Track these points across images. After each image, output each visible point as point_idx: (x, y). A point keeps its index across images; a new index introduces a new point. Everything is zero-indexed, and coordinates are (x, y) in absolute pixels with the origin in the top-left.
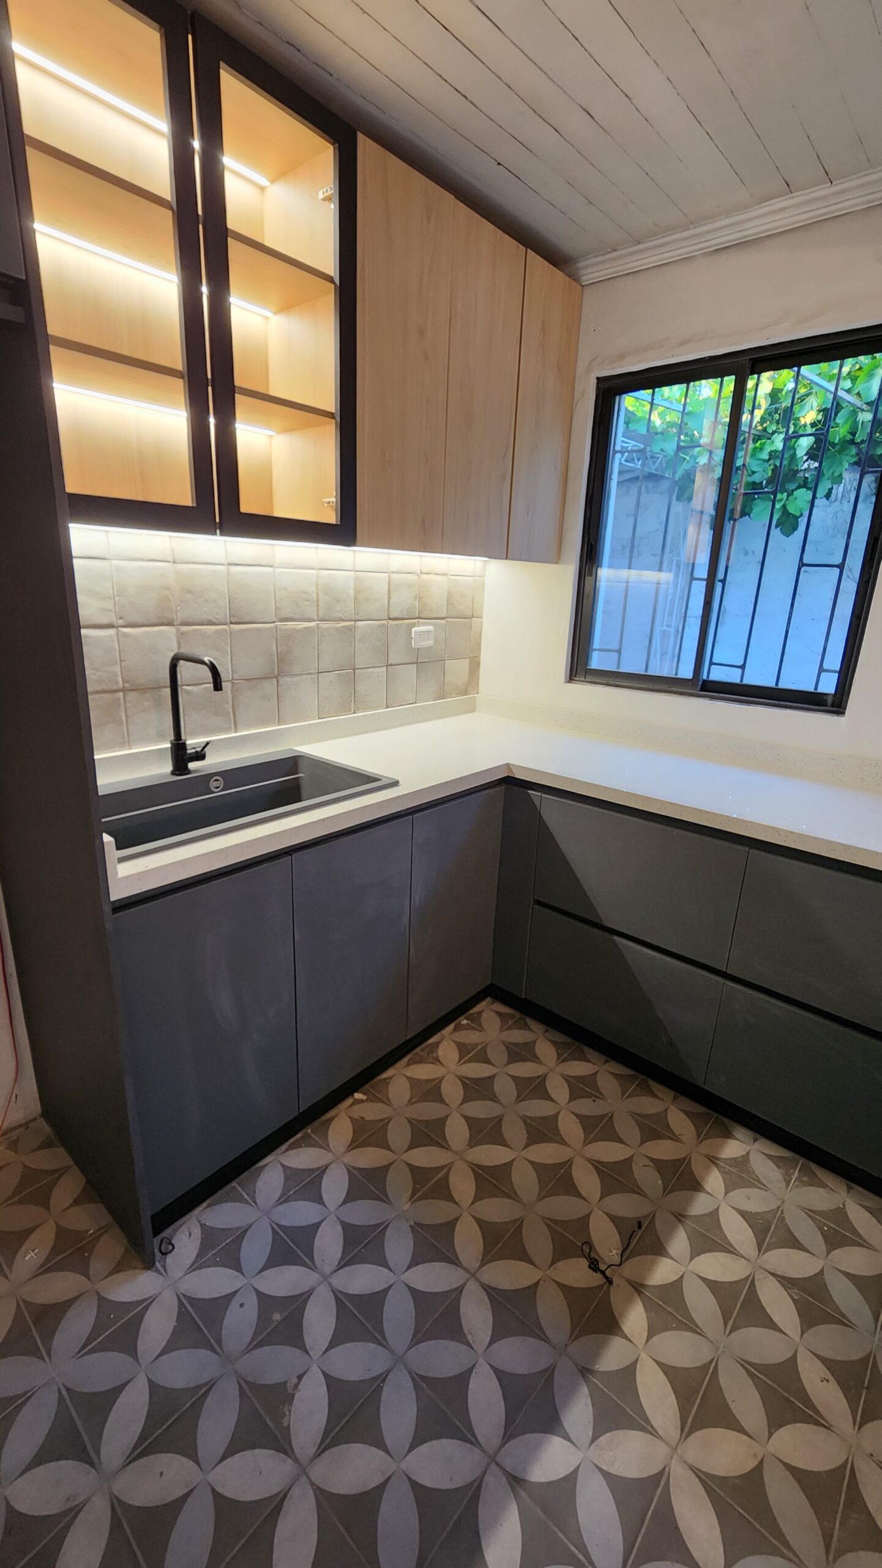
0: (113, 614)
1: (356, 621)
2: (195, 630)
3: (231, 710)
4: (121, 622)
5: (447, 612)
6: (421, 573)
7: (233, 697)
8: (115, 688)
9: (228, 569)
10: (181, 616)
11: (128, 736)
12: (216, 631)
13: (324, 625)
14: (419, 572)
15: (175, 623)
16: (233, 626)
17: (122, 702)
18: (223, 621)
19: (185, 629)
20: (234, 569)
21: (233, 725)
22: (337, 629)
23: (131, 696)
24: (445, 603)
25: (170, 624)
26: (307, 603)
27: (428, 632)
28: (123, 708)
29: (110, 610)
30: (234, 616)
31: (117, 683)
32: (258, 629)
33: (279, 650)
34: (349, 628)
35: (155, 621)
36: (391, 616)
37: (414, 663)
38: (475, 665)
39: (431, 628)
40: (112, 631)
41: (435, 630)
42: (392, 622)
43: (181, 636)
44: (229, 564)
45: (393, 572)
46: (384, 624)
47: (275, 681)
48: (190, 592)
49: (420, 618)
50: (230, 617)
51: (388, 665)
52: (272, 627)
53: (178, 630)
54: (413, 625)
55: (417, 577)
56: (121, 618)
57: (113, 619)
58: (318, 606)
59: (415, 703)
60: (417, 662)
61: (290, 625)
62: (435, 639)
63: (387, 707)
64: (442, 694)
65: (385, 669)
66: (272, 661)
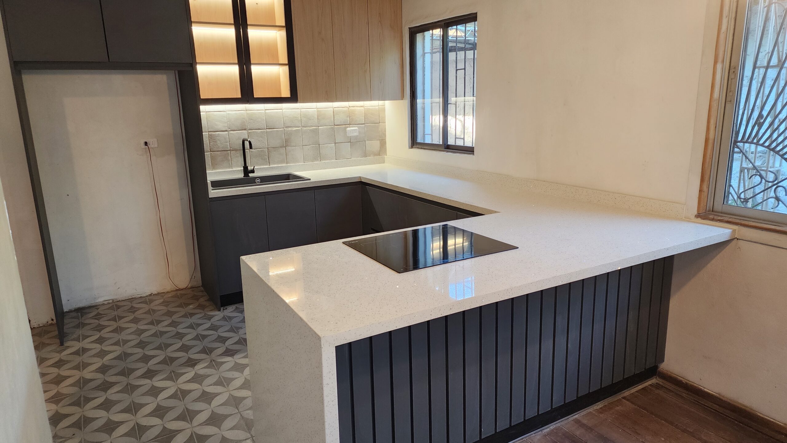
0: (227, 127)
1: (318, 127)
2: (254, 131)
3: (267, 158)
4: (229, 130)
5: (365, 122)
7: (268, 154)
8: (227, 150)
9: (265, 111)
10: (249, 127)
11: (232, 165)
12: (261, 132)
13: (304, 128)
14: (348, 106)
15: (247, 129)
16: (267, 130)
17: (230, 154)
18: (264, 128)
19: (250, 131)
20: (267, 111)
21: (268, 163)
22: (310, 130)
23: (232, 152)
24: (364, 118)
25: (245, 130)
26: (297, 121)
27: (355, 130)
28: (230, 156)
30: (268, 127)
31: (228, 148)
32: (277, 131)
33: (286, 138)
34: (316, 129)
35: (241, 129)
36: (335, 124)
37: (349, 142)
38: (383, 143)
39: (357, 128)
40: (227, 132)
41: (359, 129)
42: (336, 126)
43: (249, 133)
45: (335, 108)
46: (332, 128)
47: (284, 148)
48: (252, 119)
49: (350, 124)
50: (266, 127)
51: (335, 143)
52: (282, 130)
53: (248, 132)
54: (348, 127)
55: (347, 109)
56: (229, 128)
57: (227, 129)
58: (301, 122)
59: (351, 158)
60: (350, 142)
61: (290, 129)
62: (359, 132)
63: (336, 160)
64: (365, 155)
65: (334, 144)
66: (283, 141)
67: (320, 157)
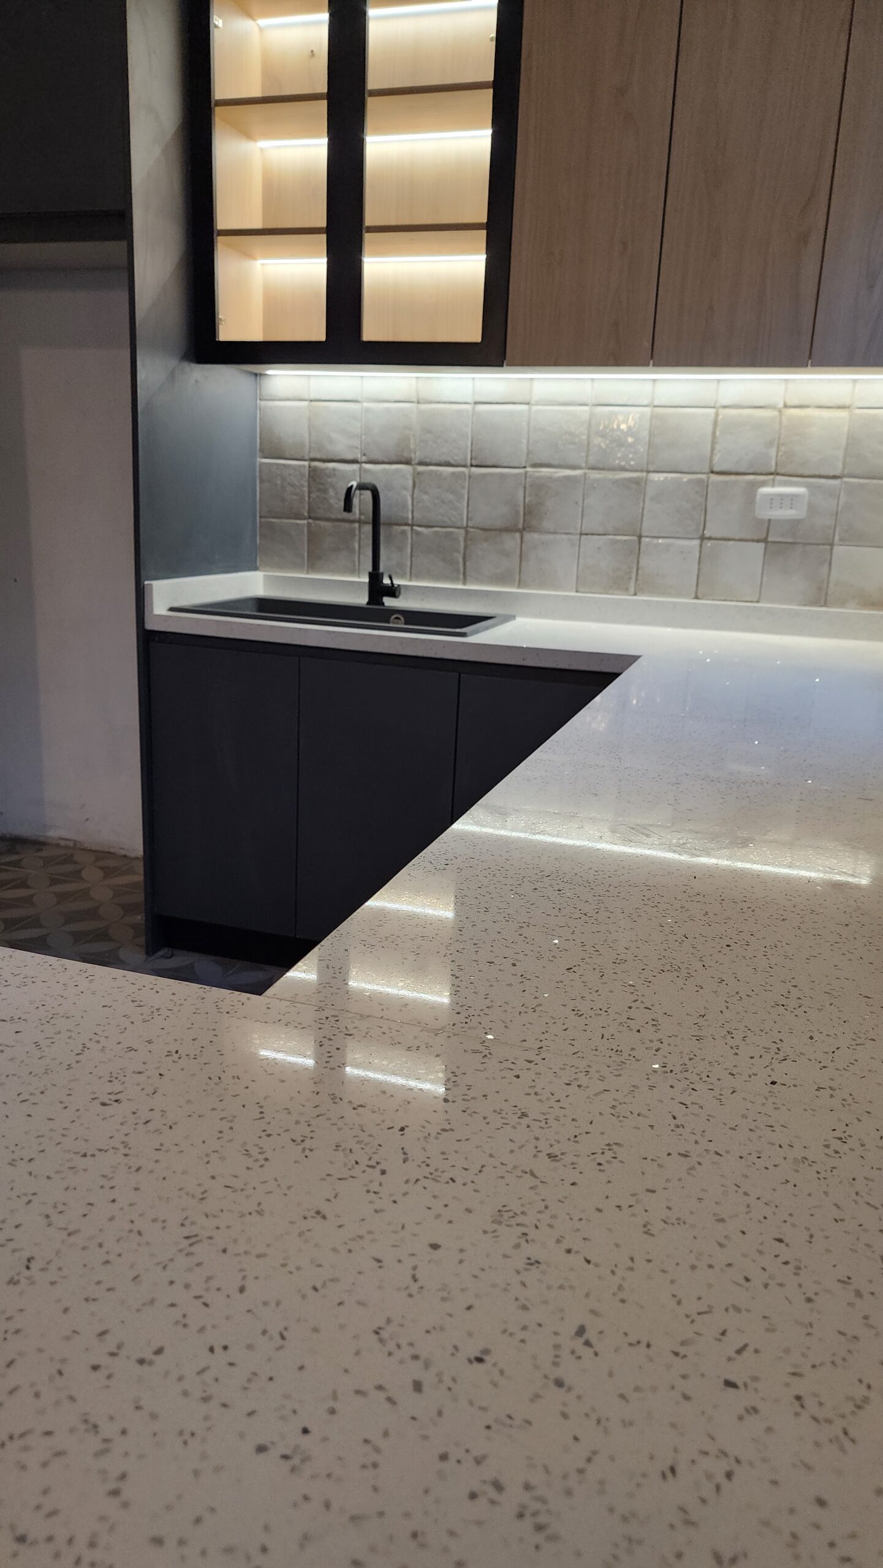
0: (359, 451)
1: (648, 472)
2: (431, 472)
3: (461, 560)
4: (364, 459)
5: (844, 468)
6: (786, 406)
7: (465, 547)
9: (474, 408)
10: (417, 456)
12: (453, 473)
13: (595, 475)
14: (781, 405)
15: (413, 463)
16: (473, 469)
18: (463, 463)
19: (421, 468)
20: (481, 408)
22: (615, 482)
24: (842, 453)
25: (408, 462)
26: (572, 447)
27: (793, 497)
29: (357, 448)
30: (475, 459)
32: (502, 475)
33: (527, 500)
34: (637, 482)
35: (394, 459)
36: (716, 469)
37: (758, 541)
39: (801, 490)
40: (355, 467)
41: (811, 494)
42: (714, 477)
43: (417, 475)
44: (475, 403)
45: (725, 407)
46: (700, 481)
47: (518, 535)
48: (429, 432)
49: (778, 474)
50: (471, 459)
51: (703, 538)
52: (520, 474)
53: (414, 470)
54: (763, 484)
55: (776, 412)
56: (365, 455)
57: (359, 456)
58: (588, 451)
59: (758, 602)
60: (765, 540)
61: (545, 471)
62: (812, 509)
63: (697, 598)
64: (821, 596)
65: (697, 542)
66: (517, 512)
67: (636, 580)
